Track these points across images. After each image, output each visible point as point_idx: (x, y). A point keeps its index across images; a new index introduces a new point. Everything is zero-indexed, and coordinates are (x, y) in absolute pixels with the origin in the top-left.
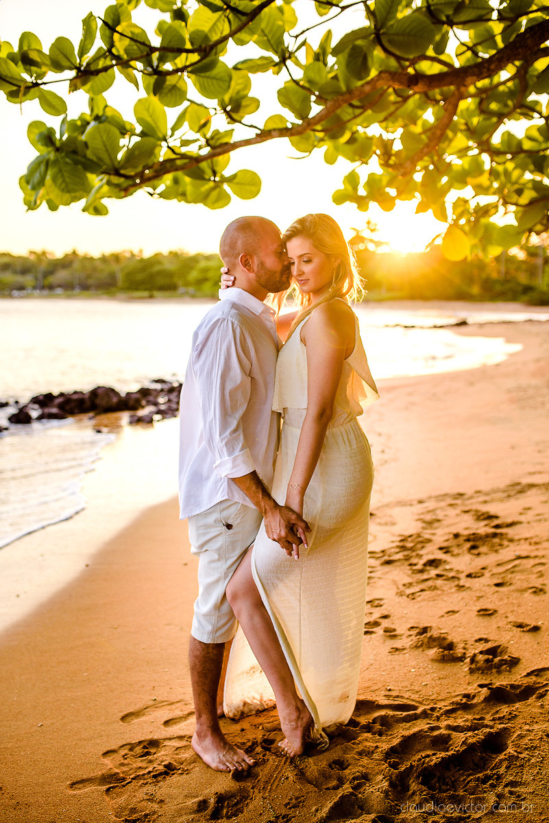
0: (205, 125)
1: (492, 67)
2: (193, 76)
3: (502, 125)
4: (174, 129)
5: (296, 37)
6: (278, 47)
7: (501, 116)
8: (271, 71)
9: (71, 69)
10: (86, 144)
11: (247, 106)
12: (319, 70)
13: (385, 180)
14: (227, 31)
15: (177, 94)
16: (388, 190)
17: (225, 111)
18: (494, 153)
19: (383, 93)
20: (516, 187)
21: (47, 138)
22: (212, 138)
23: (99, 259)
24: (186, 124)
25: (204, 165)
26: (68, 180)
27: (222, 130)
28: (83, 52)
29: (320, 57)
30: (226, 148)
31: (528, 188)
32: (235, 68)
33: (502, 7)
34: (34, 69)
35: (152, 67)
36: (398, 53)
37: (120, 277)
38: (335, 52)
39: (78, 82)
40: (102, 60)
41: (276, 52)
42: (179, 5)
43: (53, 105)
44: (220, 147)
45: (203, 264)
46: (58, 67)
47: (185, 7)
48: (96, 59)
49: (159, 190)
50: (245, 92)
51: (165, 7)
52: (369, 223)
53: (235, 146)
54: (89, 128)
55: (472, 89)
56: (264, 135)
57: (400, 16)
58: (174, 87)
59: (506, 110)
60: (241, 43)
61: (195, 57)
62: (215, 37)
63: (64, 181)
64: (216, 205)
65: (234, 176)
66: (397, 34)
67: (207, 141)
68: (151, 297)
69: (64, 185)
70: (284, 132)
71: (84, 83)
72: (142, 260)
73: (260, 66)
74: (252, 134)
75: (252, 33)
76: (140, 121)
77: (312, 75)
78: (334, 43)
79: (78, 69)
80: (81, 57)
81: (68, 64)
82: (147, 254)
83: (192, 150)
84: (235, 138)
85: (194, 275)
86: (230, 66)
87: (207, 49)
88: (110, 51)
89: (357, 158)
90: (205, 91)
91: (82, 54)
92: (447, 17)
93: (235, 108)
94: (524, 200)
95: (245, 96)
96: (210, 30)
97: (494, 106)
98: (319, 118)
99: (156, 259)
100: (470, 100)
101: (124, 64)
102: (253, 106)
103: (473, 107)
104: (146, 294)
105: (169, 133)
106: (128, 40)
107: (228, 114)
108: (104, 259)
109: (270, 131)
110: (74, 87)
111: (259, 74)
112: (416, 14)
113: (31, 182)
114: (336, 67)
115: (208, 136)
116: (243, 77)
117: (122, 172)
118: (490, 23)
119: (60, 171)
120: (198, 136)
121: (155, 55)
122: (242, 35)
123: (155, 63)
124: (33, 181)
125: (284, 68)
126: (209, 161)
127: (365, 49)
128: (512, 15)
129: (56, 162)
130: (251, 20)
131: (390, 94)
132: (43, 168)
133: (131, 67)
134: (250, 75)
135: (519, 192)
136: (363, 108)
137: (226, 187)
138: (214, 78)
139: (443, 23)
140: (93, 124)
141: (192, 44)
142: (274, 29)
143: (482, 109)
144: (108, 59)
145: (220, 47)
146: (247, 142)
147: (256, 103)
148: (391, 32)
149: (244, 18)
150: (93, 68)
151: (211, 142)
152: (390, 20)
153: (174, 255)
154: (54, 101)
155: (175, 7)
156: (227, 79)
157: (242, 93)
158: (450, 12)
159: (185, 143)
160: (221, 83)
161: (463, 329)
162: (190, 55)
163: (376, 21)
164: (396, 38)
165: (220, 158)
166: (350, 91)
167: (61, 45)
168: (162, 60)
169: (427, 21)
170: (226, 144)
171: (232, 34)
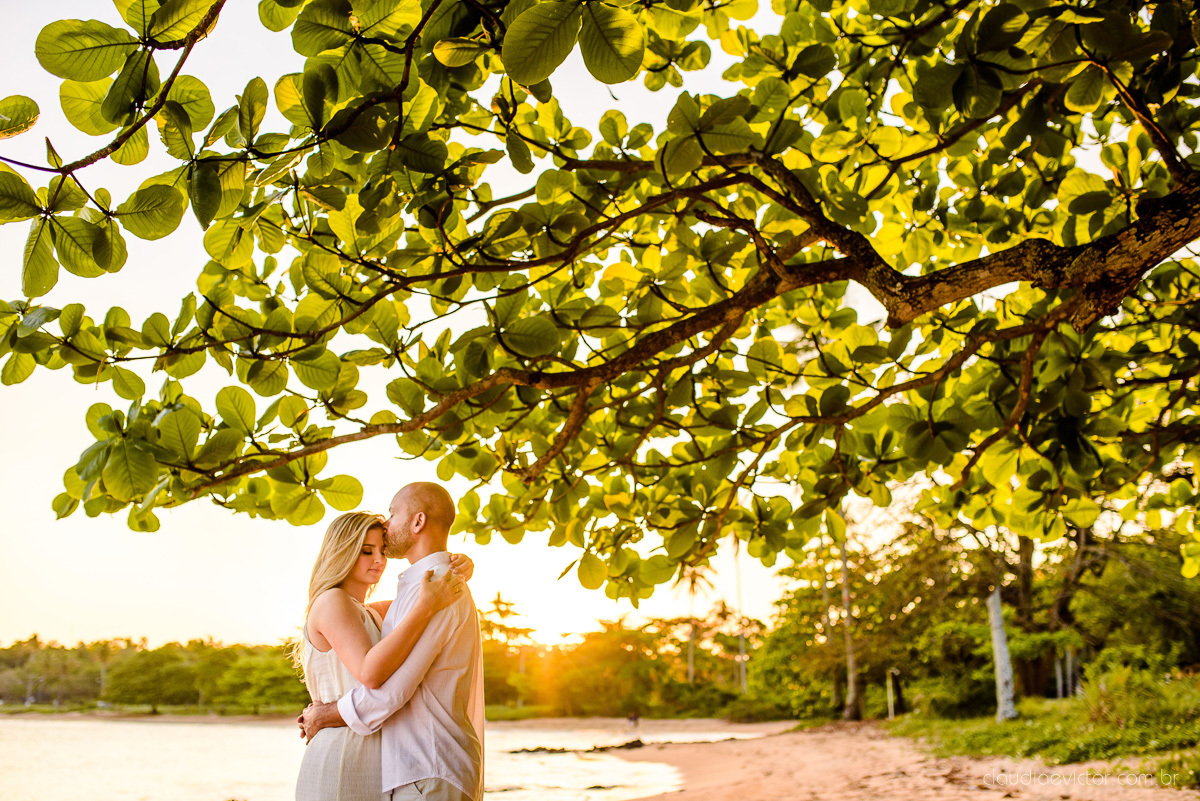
0: (301, 419)
1: (616, 368)
2: (295, 364)
3: (645, 441)
4: (262, 423)
5: (412, 329)
6: (390, 338)
7: (644, 431)
8: (381, 364)
9: (161, 346)
10: (158, 432)
11: (352, 400)
12: (434, 365)
13: (510, 503)
14: (338, 318)
15: (274, 383)
16: (514, 515)
17: (326, 403)
18: (639, 473)
19: (504, 392)
20: (661, 506)
21: (114, 422)
22: (307, 435)
23: (73, 649)
24: (277, 419)
25: (294, 465)
26: (132, 469)
27: (319, 426)
28: (178, 329)
29: (437, 354)
30: (323, 444)
31: (675, 509)
32: (343, 359)
33: (629, 315)
34: (118, 343)
35: (252, 351)
36: (520, 352)
37: (106, 681)
38: (453, 349)
39: (165, 360)
40: (195, 340)
41: (389, 345)
42: (273, 293)
43: (129, 386)
44: (316, 443)
45: (243, 661)
46: (148, 342)
47: (280, 296)
48: (188, 339)
49: (232, 498)
50: (351, 385)
51: (256, 295)
52: (498, 602)
53: (335, 442)
54: (159, 417)
55: (607, 400)
56: (369, 430)
57: (522, 316)
58: (273, 375)
59: (647, 424)
60: (351, 331)
61: (299, 343)
62: (324, 325)
63: (127, 469)
64: (305, 520)
65: (329, 482)
66: (519, 334)
67: (301, 438)
68: (155, 713)
69: (127, 475)
70: (393, 427)
71: (171, 363)
72: (145, 654)
73: (371, 357)
74: (356, 428)
75: (365, 323)
76: (221, 412)
77: (426, 371)
78: (453, 340)
79: (170, 347)
80: (174, 334)
81: (159, 340)
82: (153, 646)
83: (283, 446)
84: (336, 434)
85: (228, 678)
86: (339, 354)
87: (314, 335)
88: (205, 332)
89: (477, 475)
90: (307, 380)
91: (175, 333)
92: (576, 322)
93: (337, 403)
94: (671, 521)
95: (351, 389)
96: (319, 318)
97: (635, 420)
98: (434, 414)
99: (169, 653)
100: (607, 410)
101: (219, 347)
102: (359, 400)
103: (610, 420)
104: (147, 708)
105: (256, 426)
106: (230, 320)
107: (330, 407)
108: (82, 652)
109: (377, 426)
110: (159, 366)
111: (368, 368)
112: (541, 317)
113: (84, 473)
114: (453, 367)
115: (303, 432)
116: (350, 369)
117: (197, 466)
118: (620, 330)
119: (125, 458)
120: (290, 431)
121: (257, 338)
122: (353, 324)
123: (256, 346)
124: (88, 468)
125: (397, 361)
126: (300, 460)
127: (484, 347)
128: (638, 324)
129: (120, 448)
130: (365, 310)
131: (512, 394)
132: (102, 454)
133: (226, 349)
134: (359, 368)
135: (665, 513)
136: (483, 406)
137: (319, 494)
138: (320, 368)
139: (569, 327)
140: (164, 411)
141: (297, 329)
142: (388, 320)
143: (621, 422)
144: (201, 340)
145: (328, 333)
146: (351, 438)
147: (362, 398)
148: (513, 331)
149: (357, 308)
150: (183, 347)
151: (306, 439)
152: (511, 320)
153: (198, 646)
154: (132, 384)
155: (268, 296)
156: (335, 370)
157: (347, 386)
158: (579, 318)
159: (275, 438)
160: (327, 374)
161: (636, 752)
162: (295, 340)
163: (496, 320)
164: (517, 337)
165: (316, 456)
166: (467, 387)
167: (156, 321)
168: (263, 344)
169: (552, 324)
170: (325, 439)
171: (343, 322)
